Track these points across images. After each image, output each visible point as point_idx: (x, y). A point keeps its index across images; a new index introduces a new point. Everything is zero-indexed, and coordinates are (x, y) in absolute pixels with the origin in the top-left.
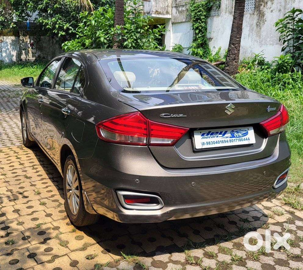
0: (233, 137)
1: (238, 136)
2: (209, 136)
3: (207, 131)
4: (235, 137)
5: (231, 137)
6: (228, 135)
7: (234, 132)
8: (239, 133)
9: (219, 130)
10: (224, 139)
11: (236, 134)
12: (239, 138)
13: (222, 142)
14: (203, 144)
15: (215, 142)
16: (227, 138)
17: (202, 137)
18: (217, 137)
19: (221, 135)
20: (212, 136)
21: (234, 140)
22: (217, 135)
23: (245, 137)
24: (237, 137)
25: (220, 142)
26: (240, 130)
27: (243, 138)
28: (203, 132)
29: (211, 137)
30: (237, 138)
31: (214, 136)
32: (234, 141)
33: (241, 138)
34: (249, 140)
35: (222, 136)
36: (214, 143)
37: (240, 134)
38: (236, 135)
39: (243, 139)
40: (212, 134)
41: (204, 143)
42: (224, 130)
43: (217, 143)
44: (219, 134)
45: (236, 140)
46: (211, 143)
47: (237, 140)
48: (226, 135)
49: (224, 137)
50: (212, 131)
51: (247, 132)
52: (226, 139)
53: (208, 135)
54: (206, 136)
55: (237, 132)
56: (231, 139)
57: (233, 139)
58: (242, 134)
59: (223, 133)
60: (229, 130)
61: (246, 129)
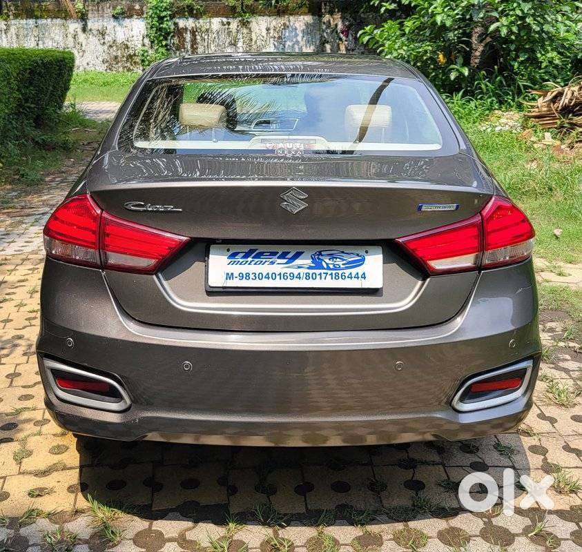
0: (319, 266)
1: (331, 266)
2: (250, 259)
3: (246, 248)
4: (323, 268)
5: (310, 268)
6: (305, 261)
7: (322, 255)
8: (336, 258)
9: (280, 249)
10: (289, 271)
11: (327, 261)
12: (334, 272)
13: (284, 276)
14: (230, 276)
15: (264, 275)
16: (299, 267)
17: (230, 260)
18: (272, 263)
19: (285, 261)
20: (257, 260)
21: (320, 274)
22: (271, 260)
23: (354, 271)
24: (328, 268)
25: (278, 277)
26: (343, 252)
27: (347, 272)
28: (234, 248)
29: (253, 263)
30: (329, 272)
31: (264, 260)
32: (318, 277)
33: (340, 272)
34: (365, 278)
35: (286, 263)
36: (260, 276)
37: (339, 262)
38: (327, 264)
39: (347, 275)
40: (259, 256)
41: (232, 274)
42: (293, 250)
43: (268, 278)
44: (279, 258)
45: (323, 276)
46: (252, 276)
47: (329, 277)
48: (298, 262)
49: (291, 265)
50: (261, 248)
51: (363, 260)
52: (296, 272)
53: (246, 256)
54: (241, 260)
55: (332, 257)
56: (311, 272)
57: (318, 272)
58: (345, 262)
59: (290, 256)
60: (310, 251)
61: (361, 250)
